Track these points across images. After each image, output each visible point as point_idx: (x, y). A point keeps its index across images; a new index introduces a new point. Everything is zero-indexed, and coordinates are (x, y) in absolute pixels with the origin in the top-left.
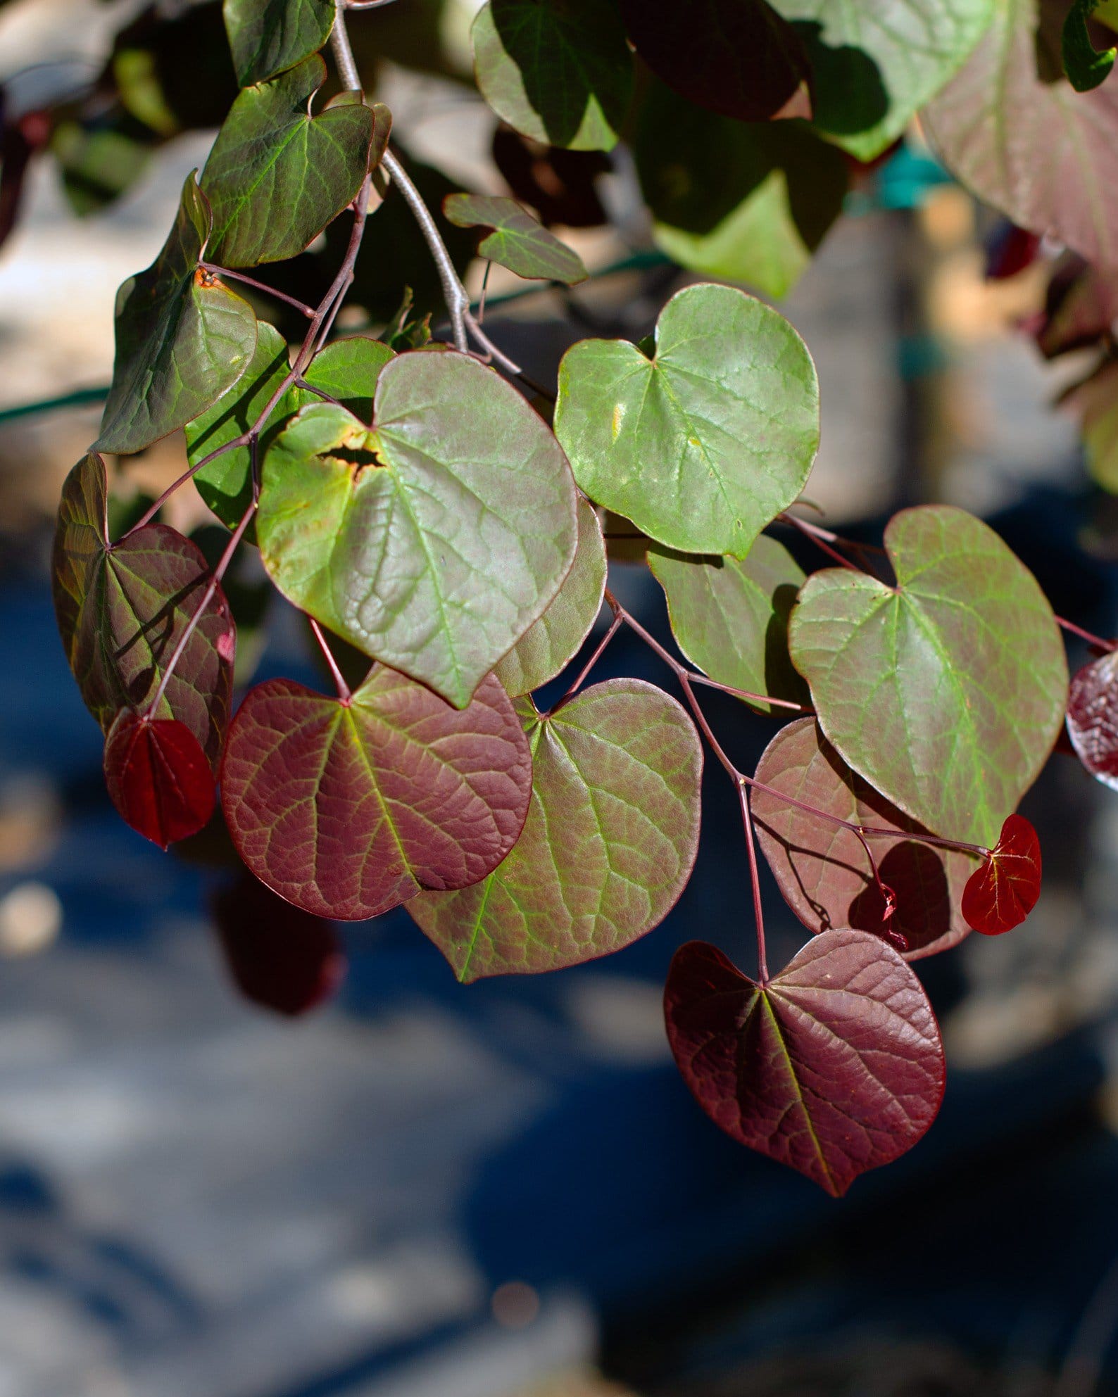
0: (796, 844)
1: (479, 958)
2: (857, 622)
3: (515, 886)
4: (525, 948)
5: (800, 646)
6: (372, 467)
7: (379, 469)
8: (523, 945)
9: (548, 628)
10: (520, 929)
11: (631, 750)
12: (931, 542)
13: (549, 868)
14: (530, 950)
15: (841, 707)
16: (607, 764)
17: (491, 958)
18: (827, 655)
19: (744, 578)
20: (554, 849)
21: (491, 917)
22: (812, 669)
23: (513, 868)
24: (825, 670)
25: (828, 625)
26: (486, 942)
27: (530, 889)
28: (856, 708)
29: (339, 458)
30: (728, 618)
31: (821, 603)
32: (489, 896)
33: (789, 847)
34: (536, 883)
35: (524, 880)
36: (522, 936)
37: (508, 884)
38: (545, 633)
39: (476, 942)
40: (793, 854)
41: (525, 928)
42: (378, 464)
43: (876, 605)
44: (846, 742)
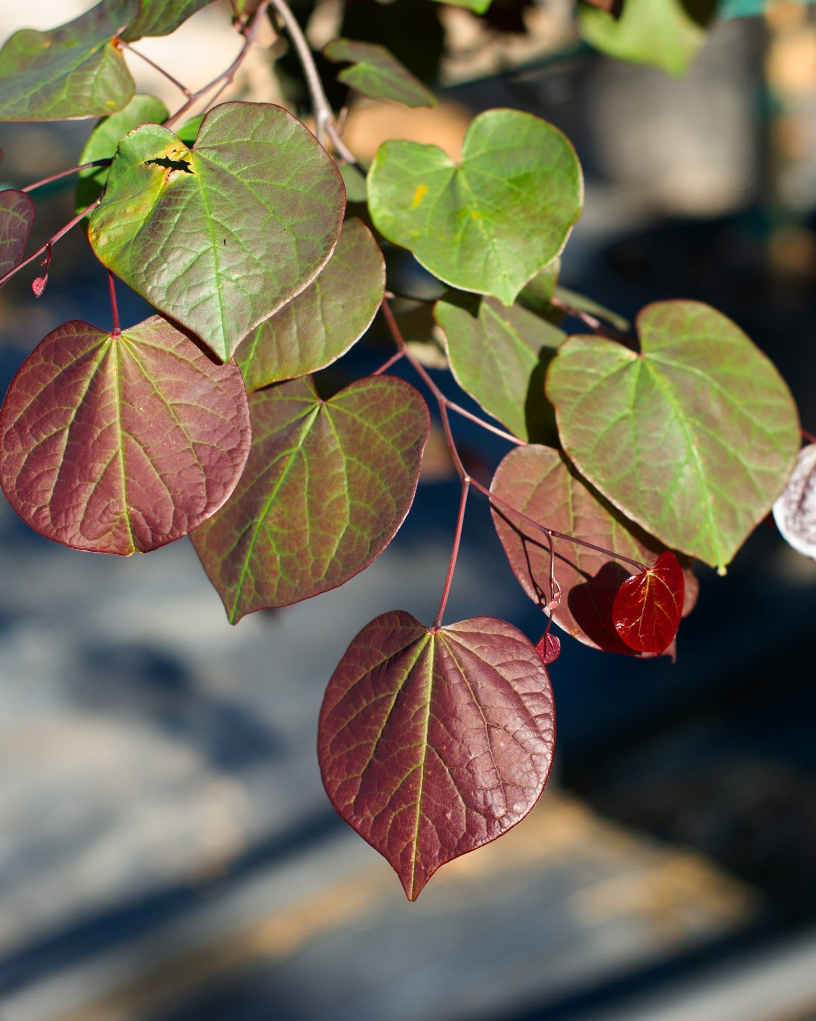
0: (531, 536)
1: (245, 597)
2: (604, 374)
3: (275, 529)
4: (276, 584)
5: (553, 386)
6: (183, 172)
7: (188, 174)
8: (275, 581)
9: (326, 332)
10: (274, 567)
11: (382, 429)
12: (677, 326)
13: (302, 515)
14: (279, 586)
15: (579, 431)
16: (362, 439)
17: (252, 596)
18: (576, 394)
19: (519, 342)
20: (310, 501)
21: (255, 558)
22: (561, 401)
23: (276, 514)
24: (571, 404)
25: (580, 374)
26: (249, 581)
27: (286, 532)
28: (593, 435)
29: (160, 164)
30: (501, 367)
31: (576, 357)
32: (256, 539)
33: (524, 538)
34: (290, 527)
35: (282, 524)
36: (275, 573)
37: (271, 527)
38: (324, 334)
39: (244, 583)
40: (527, 542)
41: (278, 565)
42: (188, 171)
43: (622, 364)
44: (581, 456)
